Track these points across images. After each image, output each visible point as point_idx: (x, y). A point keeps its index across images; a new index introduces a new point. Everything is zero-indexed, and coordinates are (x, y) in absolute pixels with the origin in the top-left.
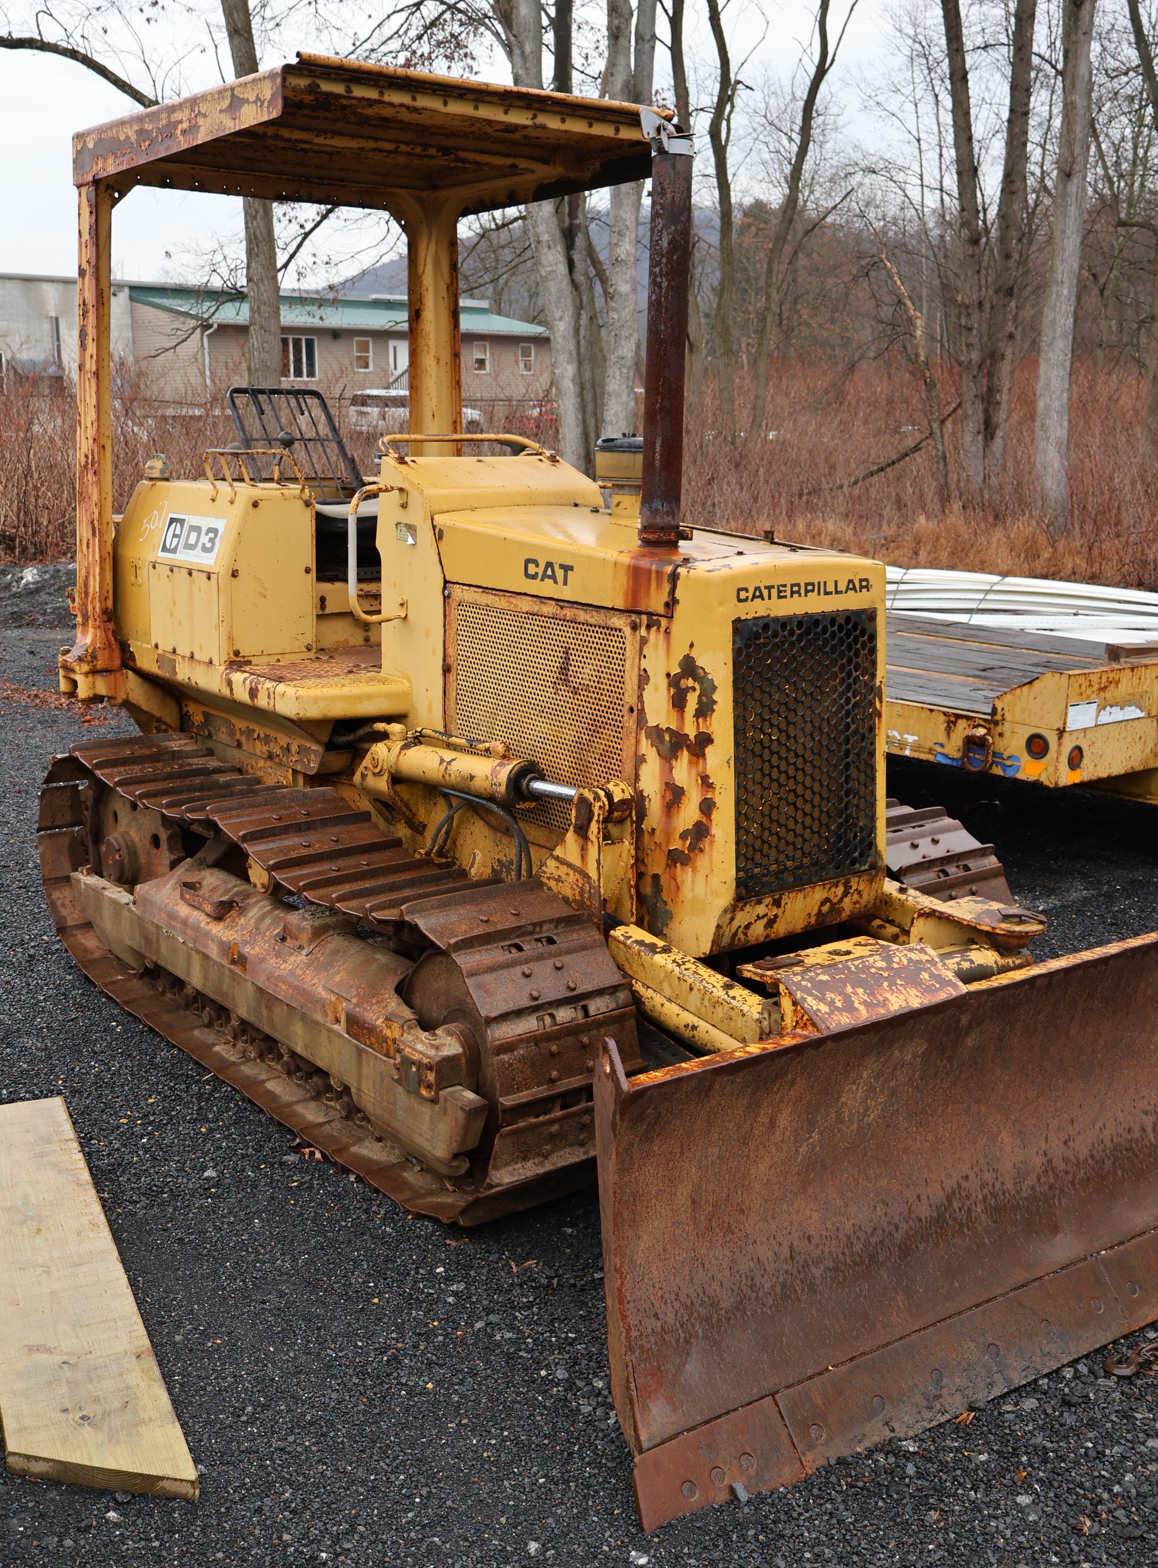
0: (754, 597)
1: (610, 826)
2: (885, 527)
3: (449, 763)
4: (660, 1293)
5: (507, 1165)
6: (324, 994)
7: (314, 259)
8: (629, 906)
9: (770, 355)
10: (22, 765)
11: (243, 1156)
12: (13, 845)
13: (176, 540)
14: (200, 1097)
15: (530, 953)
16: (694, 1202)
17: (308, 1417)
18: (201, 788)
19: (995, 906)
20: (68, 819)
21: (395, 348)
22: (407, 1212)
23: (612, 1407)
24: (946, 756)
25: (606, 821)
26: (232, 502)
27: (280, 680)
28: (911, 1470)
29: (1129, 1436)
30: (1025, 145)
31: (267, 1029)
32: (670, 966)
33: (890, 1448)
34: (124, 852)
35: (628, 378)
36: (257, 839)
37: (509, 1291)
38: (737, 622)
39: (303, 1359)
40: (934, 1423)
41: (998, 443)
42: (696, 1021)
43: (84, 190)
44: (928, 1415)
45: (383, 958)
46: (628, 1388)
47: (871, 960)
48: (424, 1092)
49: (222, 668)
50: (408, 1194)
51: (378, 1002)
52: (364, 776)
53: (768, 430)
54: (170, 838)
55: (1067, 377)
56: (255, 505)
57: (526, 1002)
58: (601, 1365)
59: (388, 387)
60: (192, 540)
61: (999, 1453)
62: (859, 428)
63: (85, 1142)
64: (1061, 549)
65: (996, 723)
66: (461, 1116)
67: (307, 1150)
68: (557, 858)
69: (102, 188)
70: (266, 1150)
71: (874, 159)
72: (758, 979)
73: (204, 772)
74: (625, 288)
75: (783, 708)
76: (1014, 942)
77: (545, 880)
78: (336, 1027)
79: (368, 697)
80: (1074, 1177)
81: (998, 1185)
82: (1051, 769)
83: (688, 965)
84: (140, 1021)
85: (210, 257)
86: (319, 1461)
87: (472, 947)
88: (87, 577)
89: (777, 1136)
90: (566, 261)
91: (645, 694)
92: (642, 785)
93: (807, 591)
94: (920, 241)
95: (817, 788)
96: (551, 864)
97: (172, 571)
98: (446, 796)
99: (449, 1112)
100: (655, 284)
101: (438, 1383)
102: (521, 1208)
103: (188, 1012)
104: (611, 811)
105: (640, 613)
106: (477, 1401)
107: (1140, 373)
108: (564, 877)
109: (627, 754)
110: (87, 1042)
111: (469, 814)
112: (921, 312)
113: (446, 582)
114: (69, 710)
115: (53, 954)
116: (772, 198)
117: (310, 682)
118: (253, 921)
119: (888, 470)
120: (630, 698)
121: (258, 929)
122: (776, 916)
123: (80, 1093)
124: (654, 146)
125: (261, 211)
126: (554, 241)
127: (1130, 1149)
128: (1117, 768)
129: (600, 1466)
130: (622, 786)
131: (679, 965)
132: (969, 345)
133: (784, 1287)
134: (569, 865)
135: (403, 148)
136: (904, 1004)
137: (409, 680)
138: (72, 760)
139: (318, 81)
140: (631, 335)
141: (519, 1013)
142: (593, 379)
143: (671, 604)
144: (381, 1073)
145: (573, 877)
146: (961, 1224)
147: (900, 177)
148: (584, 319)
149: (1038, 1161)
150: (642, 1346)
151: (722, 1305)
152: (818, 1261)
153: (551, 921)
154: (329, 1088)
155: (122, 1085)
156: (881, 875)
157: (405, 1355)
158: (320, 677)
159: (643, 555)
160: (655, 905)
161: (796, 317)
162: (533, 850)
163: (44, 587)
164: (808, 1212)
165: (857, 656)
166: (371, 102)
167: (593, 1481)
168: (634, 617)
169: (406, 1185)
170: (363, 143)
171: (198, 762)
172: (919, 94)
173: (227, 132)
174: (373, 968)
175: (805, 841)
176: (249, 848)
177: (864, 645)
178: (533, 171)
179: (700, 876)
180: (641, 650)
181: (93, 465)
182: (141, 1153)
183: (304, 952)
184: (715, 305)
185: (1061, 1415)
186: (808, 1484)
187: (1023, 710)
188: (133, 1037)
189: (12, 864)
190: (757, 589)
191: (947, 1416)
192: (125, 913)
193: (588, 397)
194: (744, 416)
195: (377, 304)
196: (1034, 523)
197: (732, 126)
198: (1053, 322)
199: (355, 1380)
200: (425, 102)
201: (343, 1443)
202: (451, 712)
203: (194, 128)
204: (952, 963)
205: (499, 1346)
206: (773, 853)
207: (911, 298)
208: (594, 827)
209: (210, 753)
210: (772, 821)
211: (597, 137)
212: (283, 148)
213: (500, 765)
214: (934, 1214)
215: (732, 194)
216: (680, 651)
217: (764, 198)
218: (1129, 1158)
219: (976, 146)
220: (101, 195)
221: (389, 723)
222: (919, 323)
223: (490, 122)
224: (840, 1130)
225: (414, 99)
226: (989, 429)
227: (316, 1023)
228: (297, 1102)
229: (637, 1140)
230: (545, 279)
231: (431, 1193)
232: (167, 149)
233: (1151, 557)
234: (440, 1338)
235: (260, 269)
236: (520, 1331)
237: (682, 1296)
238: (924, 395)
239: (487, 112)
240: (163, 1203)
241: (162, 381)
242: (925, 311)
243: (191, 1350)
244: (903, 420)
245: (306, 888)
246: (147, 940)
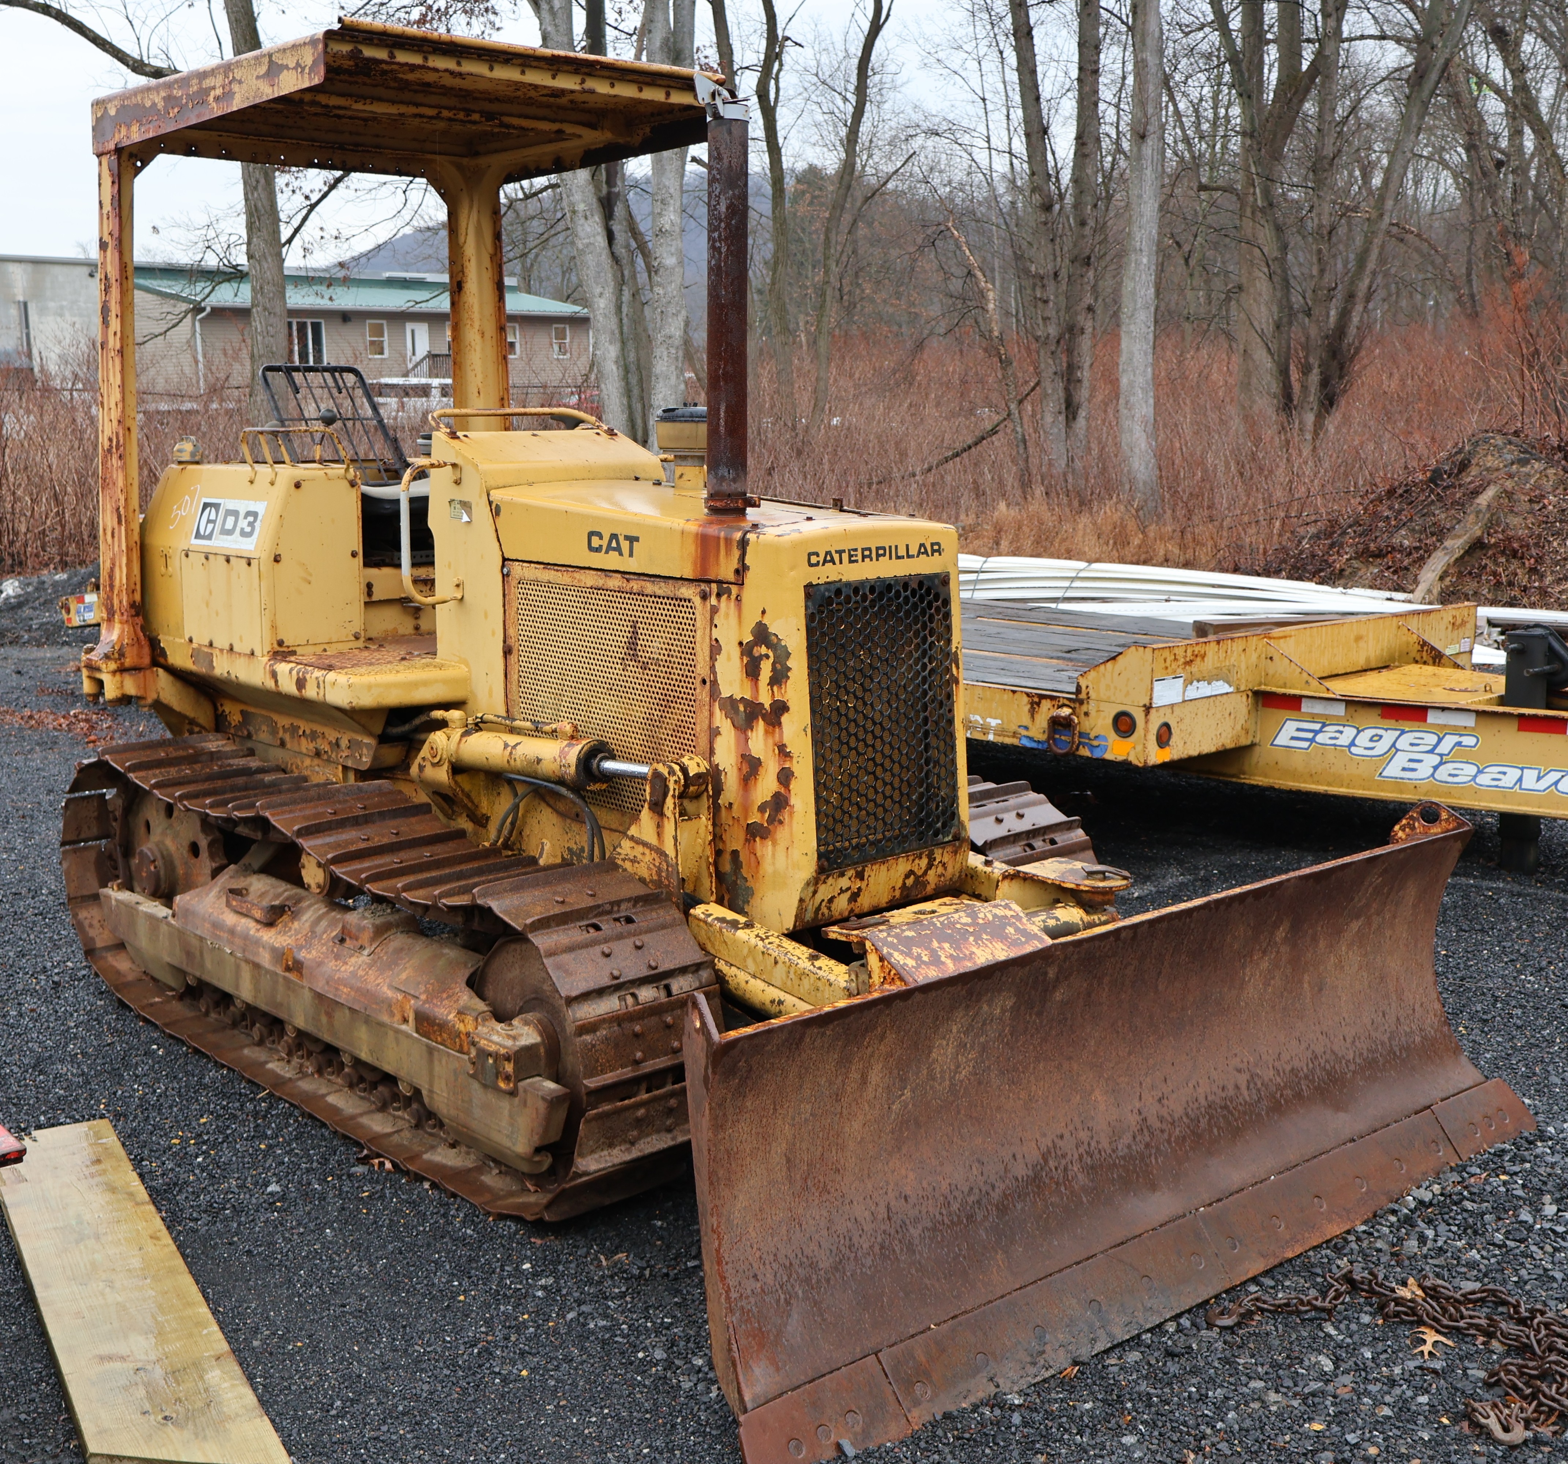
0: (825, 561)
1: (686, 803)
2: (963, 517)
3: (514, 747)
4: (758, 1254)
5: (593, 1152)
6: (390, 994)
7: (321, 233)
8: (708, 884)
9: (831, 333)
10: (24, 789)
11: (308, 1170)
12: (22, 872)
13: (210, 526)
14: (256, 1114)
15: (609, 932)
16: (788, 1161)
17: (401, 1408)
18: (246, 788)
19: (1078, 865)
20: (95, 831)
21: (413, 332)
22: (488, 1214)
23: (714, 1382)
24: (1031, 739)
25: (682, 796)
26: (272, 484)
27: (330, 668)
28: (1016, 1419)
29: (1232, 1380)
30: (1096, 105)
31: (327, 1038)
32: (753, 941)
33: (997, 1402)
34: (159, 863)
35: (677, 359)
36: (312, 833)
37: (600, 1283)
38: (809, 587)
39: (389, 1356)
40: (1039, 1379)
41: (1081, 422)
42: (782, 996)
43: (104, 160)
44: (1032, 1370)
45: (451, 953)
46: (730, 1350)
47: (956, 916)
48: (502, 1085)
49: (266, 659)
50: (487, 1197)
51: (448, 997)
52: (421, 768)
53: (832, 414)
54: (210, 845)
55: (1150, 351)
56: (298, 486)
57: (606, 981)
58: (700, 1343)
59: (406, 375)
60: (229, 525)
61: (1103, 1401)
62: (930, 410)
63: (137, 1162)
64: (1152, 535)
65: (1081, 702)
66: (542, 1106)
67: (376, 1161)
68: (632, 838)
69: (125, 157)
70: (332, 1163)
71: (937, 120)
72: (844, 939)
73: (246, 772)
74: (670, 261)
75: (858, 676)
76: (1099, 898)
77: (620, 862)
78: (404, 1027)
79: (425, 683)
80: (1170, 1135)
81: (1093, 1144)
82: (1139, 748)
83: (771, 939)
84: (183, 1043)
85: (204, 232)
86: (415, 1447)
87: (549, 927)
88: (112, 569)
89: (870, 1093)
90: (604, 233)
91: (717, 664)
92: (717, 759)
93: (878, 556)
94: (990, 207)
95: (896, 757)
96: (626, 844)
97: (207, 558)
98: (510, 782)
99: (529, 1103)
100: (713, 248)
101: (533, 1370)
102: (607, 1202)
103: (236, 1032)
104: (686, 786)
105: (709, 582)
106: (574, 1384)
107: (1230, 347)
108: (639, 857)
109: (701, 728)
110: (127, 1067)
111: (537, 801)
112: (994, 284)
113: (504, 560)
114: (70, 730)
115: (79, 980)
116: (828, 162)
117: (363, 670)
118: (307, 925)
119: (965, 455)
120: (702, 670)
121: (313, 932)
122: (859, 889)
123: (125, 1116)
124: (709, 111)
125: (262, 181)
126: (591, 210)
127: (1225, 1107)
128: (1208, 746)
129: (704, 1434)
130: (697, 759)
131: (762, 940)
132: (1045, 319)
133: (882, 1247)
134: (645, 844)
135: (445, 113)
136: (990, 957)
137: (467, 665)
138: (101, 765)
139: (360, 47)
140: (679, 312)
141: (600, 993)
142: (638, 360)
143: (741, 571)
144: (455, 1071)
145: (649, 856)
146: (1057, 1184)
147: (966, 139)
148: (626, 296)
149: (1133, 1120)
150: (742, 1308)
151: (821, 1265)
152: (916, 1220)
153: (629, 900)
154: (396, 1096)
155: (171, 1107)
156: (965, 847)
157: (496, 1346)
158: (371, 664)
159: (711, 523)
160: (735, 882)
161: (858, 291)
162: (605, 834)
163: (27, 601)
164: (903, 1172)
165: (931, 622)
166: (413, 68)
167: (698, 1448)
168: (703, 586)
169: (484, 1189)
170: (403, 109)
171: (239, 762)
172: (983, 50)
173: (265, 99)
174: (441, 963)
175: (885, 811)
176: (305, 843)
177: (938, 610)
178: (580, 136)
179: (780, 849)
180: (712, 619)
181: (117, 448)
182: (197, 1171)
183: (366, 952)
184: (768, 280)
185: (1165, 1364)
186: (915, 1439)
187: (1108, 687)
188: (176, 1060)
189: (24, 891)
190: (828, 553)
191: (1052, 1372)
192: (164, 928)
193: (634, 380)
194: (804, 400)
195: (391, 283)
196: (1122, 508)
197: (781, 85)
198: (1133, 293)
199: (446, 1372)
200: (470, 67)
201: (438, 1429)
202: (514, 696)
203: (228, 95)
204: (1039, 919)
205: (593, 1332)
206: (854, 824)
207: (981, 269)
208: (670, 802)
209: (251, 753)
210: (851, 790)
211: (647, 101)
212: (316, 114)
213: (568, 745)
214: (1030, 1173)
215: (784, 159)
216: (751, 619)
217: (818, 163)
218: (1224, 1117)
219: (1044, 105)
220: (124, 164)
221: (447, 710)
222: (991, 295)
223: (536, 87)
224: (932, 1088)
225: (459, 64)
226: (1070, 409)
227: (381, 1025)
228: (361, 1115)
229: (729, 1096)
230: (582, 252)
231: (511, 1194)
232: (198, 116)
233: (1248, 540)
234: (532, 1330)
235: (262, 245)
236: (613, 1319)
237: (781, 1257)
238: (1000, 375)
239: (534, 77)
240: (226, 1219)
241: (152, 372)
242: (998, 284)
243: (271, 1354)
244: (978, 401)
245: (369, 880)
246: (189, 954)
